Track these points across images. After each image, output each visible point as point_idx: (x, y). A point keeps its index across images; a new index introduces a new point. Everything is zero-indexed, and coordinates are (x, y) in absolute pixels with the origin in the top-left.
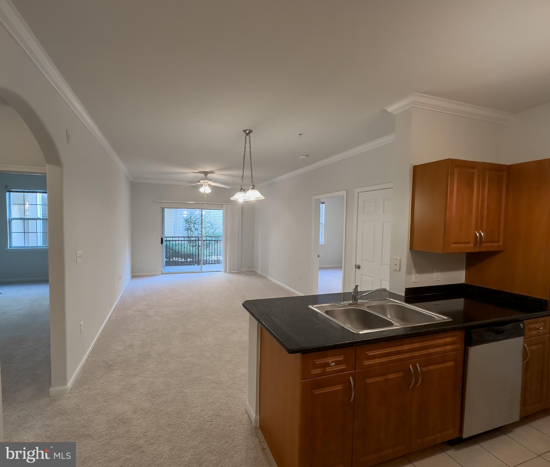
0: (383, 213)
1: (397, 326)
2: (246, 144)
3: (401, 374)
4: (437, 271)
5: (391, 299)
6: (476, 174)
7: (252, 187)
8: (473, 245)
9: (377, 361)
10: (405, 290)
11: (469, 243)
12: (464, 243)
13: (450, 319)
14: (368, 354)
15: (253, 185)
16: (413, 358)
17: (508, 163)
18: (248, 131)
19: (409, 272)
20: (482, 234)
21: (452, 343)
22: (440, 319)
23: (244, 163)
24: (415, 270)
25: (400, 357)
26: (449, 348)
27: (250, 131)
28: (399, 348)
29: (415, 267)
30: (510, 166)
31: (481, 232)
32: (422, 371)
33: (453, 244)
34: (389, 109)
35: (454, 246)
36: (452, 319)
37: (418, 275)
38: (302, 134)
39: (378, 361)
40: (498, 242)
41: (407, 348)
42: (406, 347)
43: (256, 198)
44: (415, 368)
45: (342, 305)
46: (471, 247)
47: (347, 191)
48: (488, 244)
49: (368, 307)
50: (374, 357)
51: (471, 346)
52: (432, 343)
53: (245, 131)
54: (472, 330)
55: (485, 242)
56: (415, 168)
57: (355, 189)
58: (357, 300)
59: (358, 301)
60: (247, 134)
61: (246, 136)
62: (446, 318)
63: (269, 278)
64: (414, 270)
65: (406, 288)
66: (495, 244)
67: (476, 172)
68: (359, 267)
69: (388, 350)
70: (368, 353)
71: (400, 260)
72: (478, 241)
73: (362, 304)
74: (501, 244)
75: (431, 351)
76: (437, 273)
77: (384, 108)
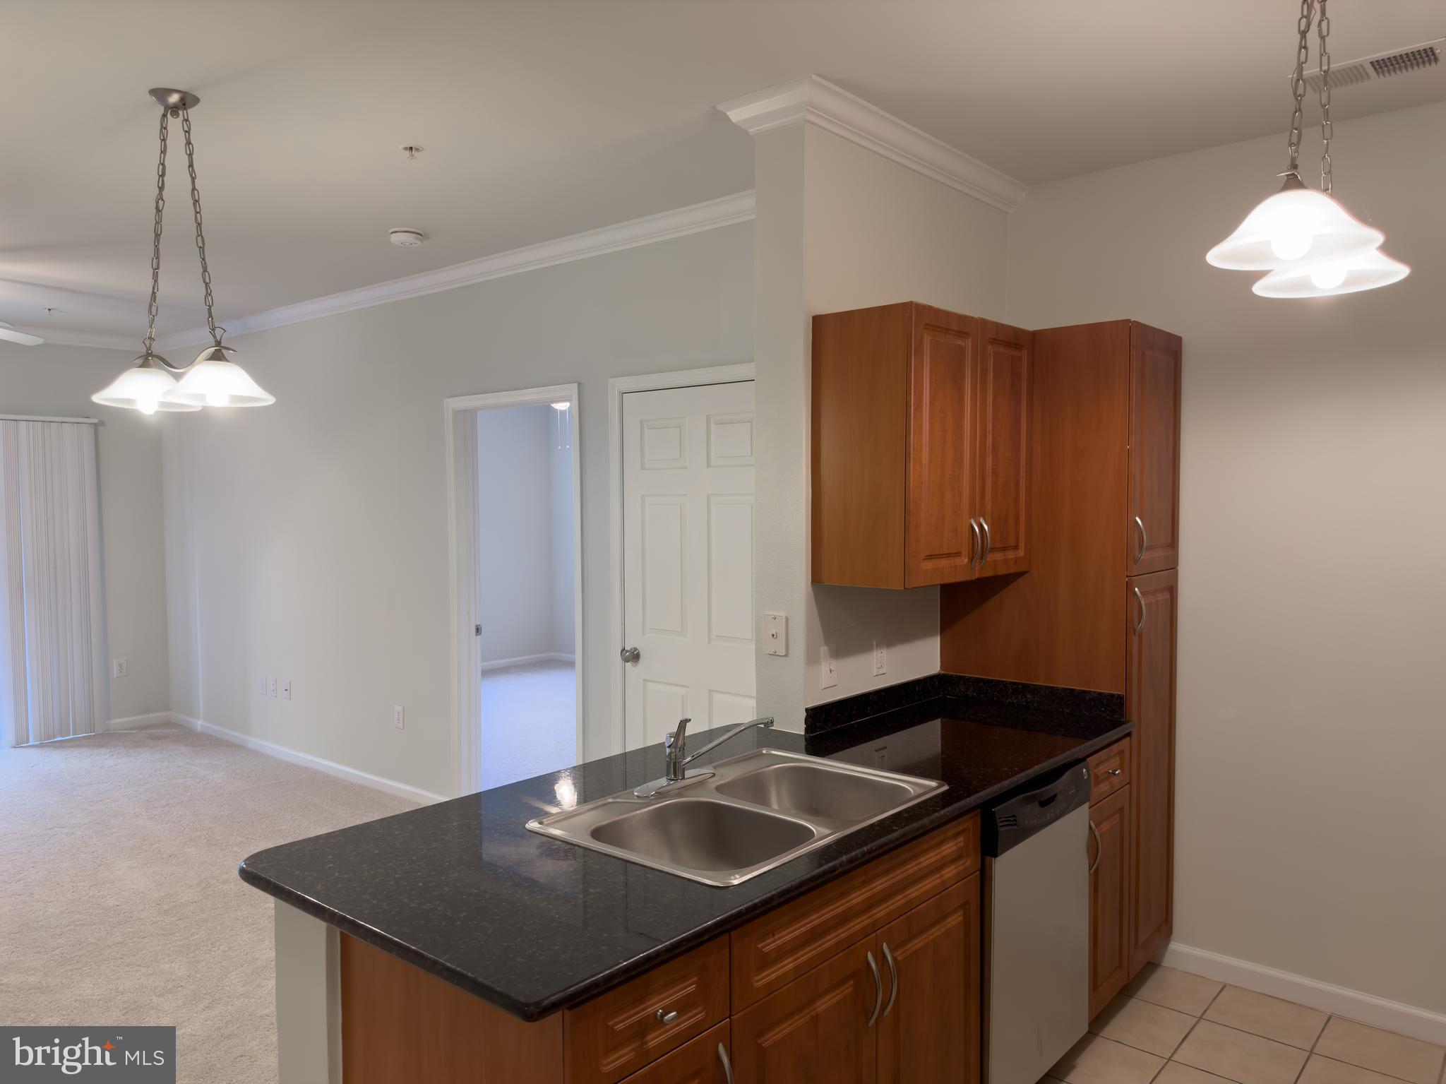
0: (708, 466)
1: (823, 835)
2: (164, 152)
3: (847, 989)
4: (879, 646)
5: (773, 752)
6: (969, 353)
7: (213, 349)
8: (966, 560)
9: (788, 965)
10: (805, 714)
11: (958, 554)
12: (948, 555)
13: (943, 786)
14: (764, 950)
15: (218, 343)
16: (874, 927)
17: (1031, 326)
18: (174, 98)
19: (812, 659)
20: (986, 527)
21: (958, 857)
22: (919, 791)
23: (157, 236)
24: (826, 648)
25: (842, 933)
26: (949, 872)
27: (187, 101)
28: (840, 907)
29: (828, 641)
30: (1034, 335)
31: (982, 520)
32: (894, 959)
33: (924, 559)
34: (737, 115)
35: (928, 565)
36: (949, 785)
37: (835, 664)
38: (417, 150)
39: (791, 966)
40: (1016, 547)
41: (859, 899)
42: (857, 898)
43: (235, 398)
44: (881, 958)
45: (638, 797)
46: (960, 569)
47: (579, 384)
48: (998, 556)
49: (719, 789)
50: (781, 954)
51: (996, 856)
52: (911, 868)
53: (160, 94)
54: (998, 808)
55: (993, 550)
56: (819, 323)
57: (611, 381)
58: (683, 771)
59: (688, 773)
60: (174, 110)
61: (164, 116)
62: (933, 784)
63: (254, 742)
64: (824, 649)
65: (807, 710)
66: (1011, 555)
67: (968, 344)
68: (633, 656)
69: (815, 920)
70: (766, 946)
71: (787, 619)
72: (978, 549)
73: (701, 784)
74: (1021, 553)
75: (914, 892)
76: (879, 651)
77: (719, 107)
